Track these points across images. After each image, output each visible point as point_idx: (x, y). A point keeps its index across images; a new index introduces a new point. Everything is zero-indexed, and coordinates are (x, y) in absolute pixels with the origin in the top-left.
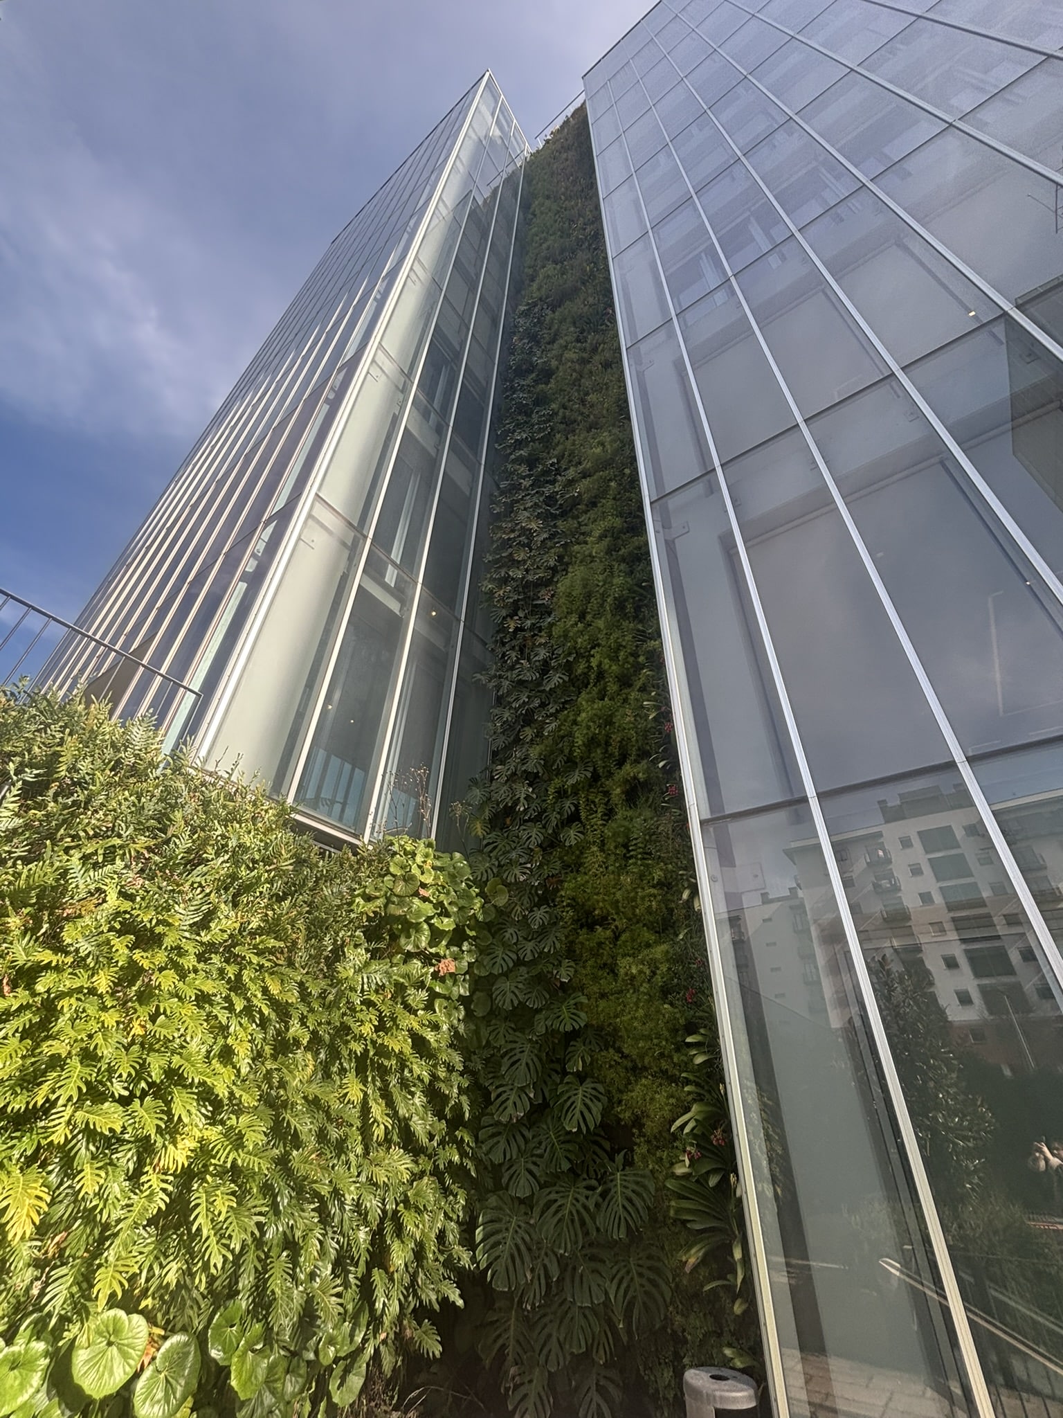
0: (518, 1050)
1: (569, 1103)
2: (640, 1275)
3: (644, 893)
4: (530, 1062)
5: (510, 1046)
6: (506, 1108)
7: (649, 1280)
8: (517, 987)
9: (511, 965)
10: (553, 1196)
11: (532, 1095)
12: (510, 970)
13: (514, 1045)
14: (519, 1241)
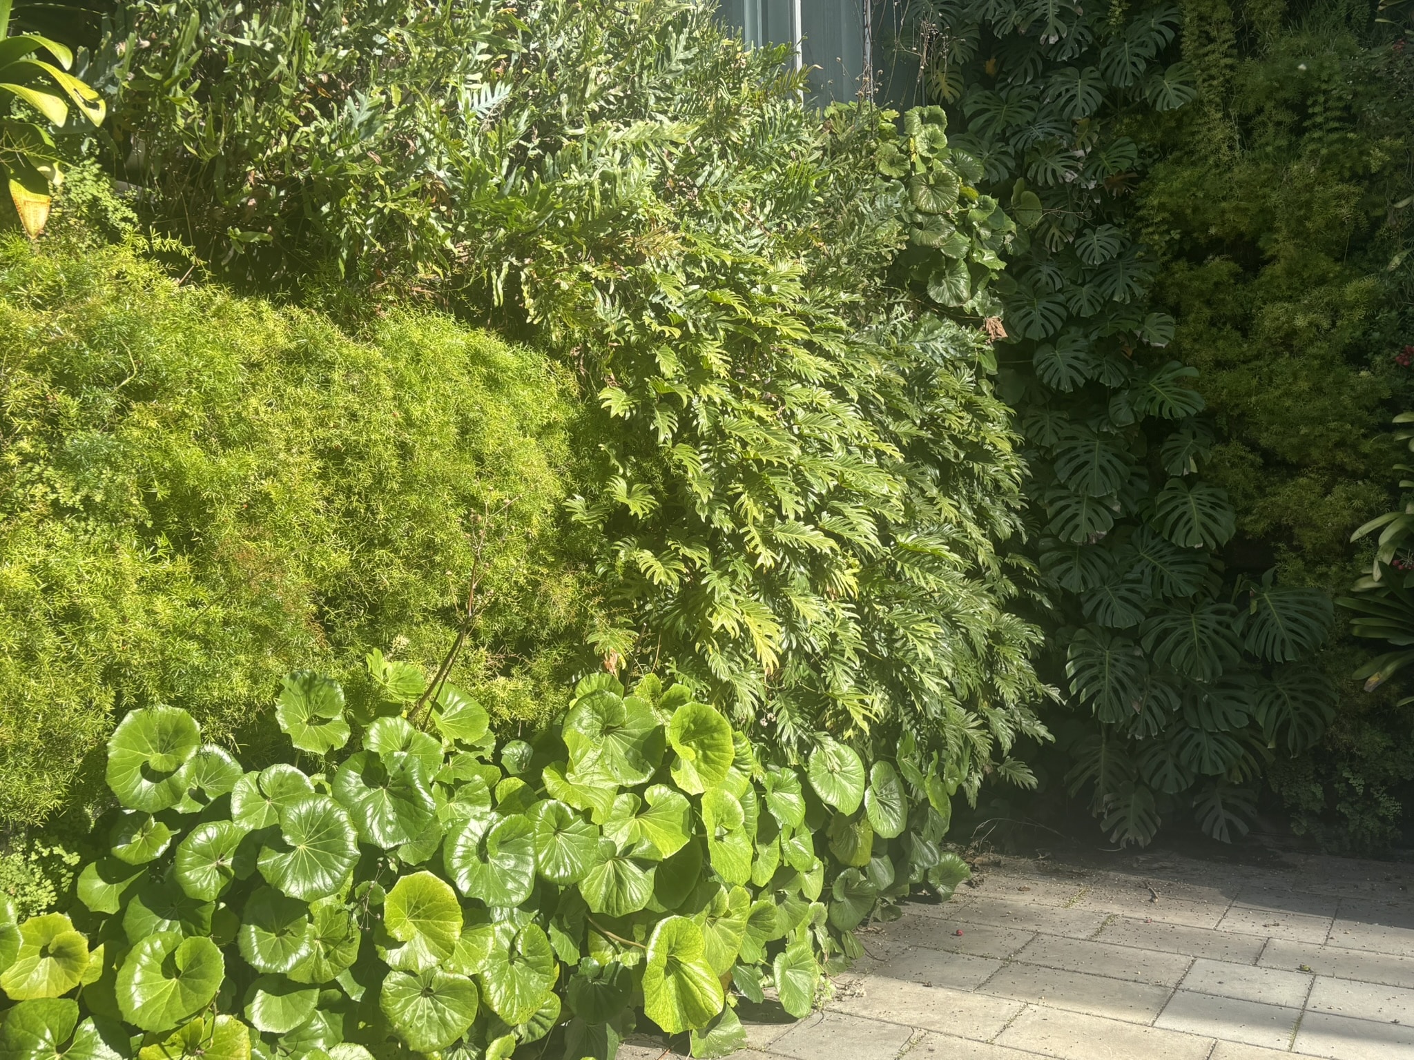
0: (1080, 450)
1: (1176, 514)
2: (1293, 698)
3: (1330, 192)
4: (1106, 464)
5: (1067, 445)
6: (1077, 526)
7: (1305, 703)
8: (1076, 358)
9: (1059, 325)
10: (1167, 624)
11: (1116, 508)
12: (1057, 335)
13: (1073, 443)
14: (1120, 675)
